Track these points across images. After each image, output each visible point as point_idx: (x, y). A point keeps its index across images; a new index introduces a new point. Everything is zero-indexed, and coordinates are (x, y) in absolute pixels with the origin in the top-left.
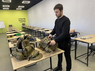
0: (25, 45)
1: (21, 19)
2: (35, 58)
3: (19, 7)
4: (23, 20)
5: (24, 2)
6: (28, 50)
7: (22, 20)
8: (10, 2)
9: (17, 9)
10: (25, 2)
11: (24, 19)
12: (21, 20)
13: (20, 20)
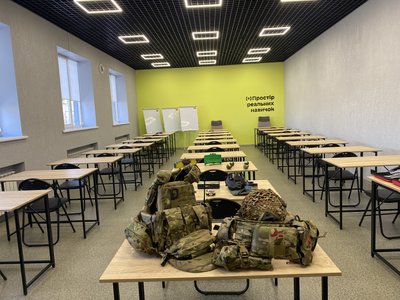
0: (168, 202)
1: (257, 99)
2: (186, 262)
3: (249, 53)
4: (263, 101)
5: (267, 32)
6: (172, 224)
7: (260, 101)
8: (217, 37)
9: (244, 61)
10: (271, 32)
11: (269, 101)
12: (255, 102)
13: (252, 105)
